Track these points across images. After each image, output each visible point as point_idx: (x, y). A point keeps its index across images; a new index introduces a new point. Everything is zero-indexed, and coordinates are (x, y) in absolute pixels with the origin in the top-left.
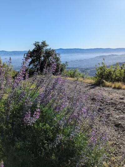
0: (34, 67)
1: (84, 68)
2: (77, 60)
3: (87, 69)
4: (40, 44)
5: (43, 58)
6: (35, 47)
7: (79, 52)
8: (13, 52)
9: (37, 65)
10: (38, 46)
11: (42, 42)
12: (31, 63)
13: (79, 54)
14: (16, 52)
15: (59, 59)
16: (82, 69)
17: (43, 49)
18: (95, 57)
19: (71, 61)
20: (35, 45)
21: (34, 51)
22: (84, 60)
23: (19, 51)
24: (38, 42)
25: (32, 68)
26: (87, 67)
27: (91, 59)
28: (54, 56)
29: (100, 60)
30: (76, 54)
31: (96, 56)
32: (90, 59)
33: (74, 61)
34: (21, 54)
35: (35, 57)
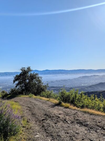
0: (20, 88)
1: (68, 87)
2: (62, 80)
3: (71, 88)
4: (26, 69)
5: (28, 81)
6: (22, 72)
7: (64, 73)
8: (5, 73)
9: (23, 86)
10: (24, 70)
11: (27, 67)
12: (18, 85)
13: (64, 74)
14: (7, 73)
15: (41, 81)
16: (66, 88)
17: (28, 73)
18: (78, 78)
19: (56, 81)
20: (22, 70)
21: (21, 75)
22: (68, 80)
23: (10, 73)
24: (24, 68)
25: (18, 89)
26: (71, 86)
27: (75, 79)
28: (37, 79)
29: (83, 80)
30: (61, 75)
31: (80, 76)
32: (73, 79)
33: (59, 81)
34: (12, 74)
35: (21, 79)
